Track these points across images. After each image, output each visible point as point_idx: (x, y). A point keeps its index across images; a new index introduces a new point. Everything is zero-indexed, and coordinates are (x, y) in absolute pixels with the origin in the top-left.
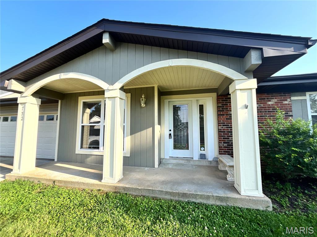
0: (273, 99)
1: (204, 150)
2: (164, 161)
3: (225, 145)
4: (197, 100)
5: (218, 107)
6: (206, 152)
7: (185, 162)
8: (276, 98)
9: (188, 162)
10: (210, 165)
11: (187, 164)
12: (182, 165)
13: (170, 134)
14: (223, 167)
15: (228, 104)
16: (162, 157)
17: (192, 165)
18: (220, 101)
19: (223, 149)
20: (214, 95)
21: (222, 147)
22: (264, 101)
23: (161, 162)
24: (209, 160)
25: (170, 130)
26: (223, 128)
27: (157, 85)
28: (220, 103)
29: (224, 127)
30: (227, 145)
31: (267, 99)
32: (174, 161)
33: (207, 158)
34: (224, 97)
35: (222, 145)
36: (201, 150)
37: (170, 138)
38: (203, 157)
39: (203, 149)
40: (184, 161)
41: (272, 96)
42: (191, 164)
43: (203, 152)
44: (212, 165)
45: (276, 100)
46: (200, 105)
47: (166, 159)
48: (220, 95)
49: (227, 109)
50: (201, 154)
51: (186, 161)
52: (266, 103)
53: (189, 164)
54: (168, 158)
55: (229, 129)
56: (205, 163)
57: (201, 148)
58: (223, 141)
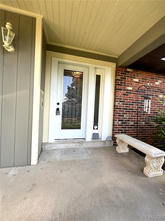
0: (159, 80)
1: (97, 129)
2: (47, 147)
3: (119, 123)
4: (95, 67)
5: (116, 80)
6: (99, 131)
7: (76, 146)
8: (161, 80)
9: (80, 145)
10: (104, 146)
11: (79, 147)
12: (74, 150)
13: (58, 109)
14: (122, 149)
15: (127, 78)
16: (44, 141)
17: (86, 149)
18: (119, 73)
19: (117, 128)
20: (114, 65)
21: (116, 125)
22: (153, 81)
23: (42, 149)
24: (102, 140)
25: (58, 104)
26: (119, 104)
27: (42, 16)
28: (119, 75)
29: (121, 103)
30: (122, 123)
31: (156, 79)
32: (62, 146)
33: (100, 137)
34: (124, 69)
35: (117, 123)
36: (94, 129)
37: (58, 115)
38: (95, 136)
39: (97, 127)
40: (75, 144)
41: (159, 77)
42: (83, 147)
43: (96, 131)
44: (105, 146)
45: (161, 81)
46: (97, 75)
47: (50, 143)
48: (120, 67)
49: (125, 83)
50: (94, 134)
51: (78, 144)
52: (155, 83)
53: (82, 147)
54: (54, 141)
55: (125, 105)
56: (99, 144)
57: (94, 127)
58: (118, 118)
